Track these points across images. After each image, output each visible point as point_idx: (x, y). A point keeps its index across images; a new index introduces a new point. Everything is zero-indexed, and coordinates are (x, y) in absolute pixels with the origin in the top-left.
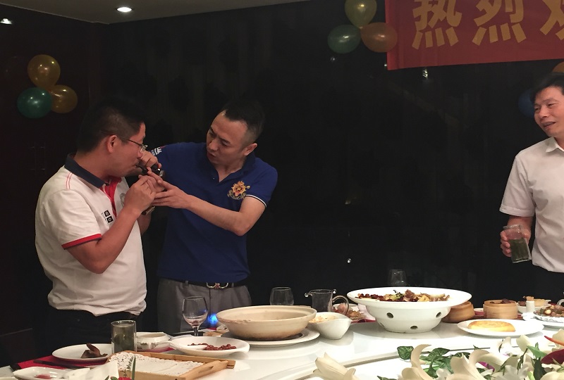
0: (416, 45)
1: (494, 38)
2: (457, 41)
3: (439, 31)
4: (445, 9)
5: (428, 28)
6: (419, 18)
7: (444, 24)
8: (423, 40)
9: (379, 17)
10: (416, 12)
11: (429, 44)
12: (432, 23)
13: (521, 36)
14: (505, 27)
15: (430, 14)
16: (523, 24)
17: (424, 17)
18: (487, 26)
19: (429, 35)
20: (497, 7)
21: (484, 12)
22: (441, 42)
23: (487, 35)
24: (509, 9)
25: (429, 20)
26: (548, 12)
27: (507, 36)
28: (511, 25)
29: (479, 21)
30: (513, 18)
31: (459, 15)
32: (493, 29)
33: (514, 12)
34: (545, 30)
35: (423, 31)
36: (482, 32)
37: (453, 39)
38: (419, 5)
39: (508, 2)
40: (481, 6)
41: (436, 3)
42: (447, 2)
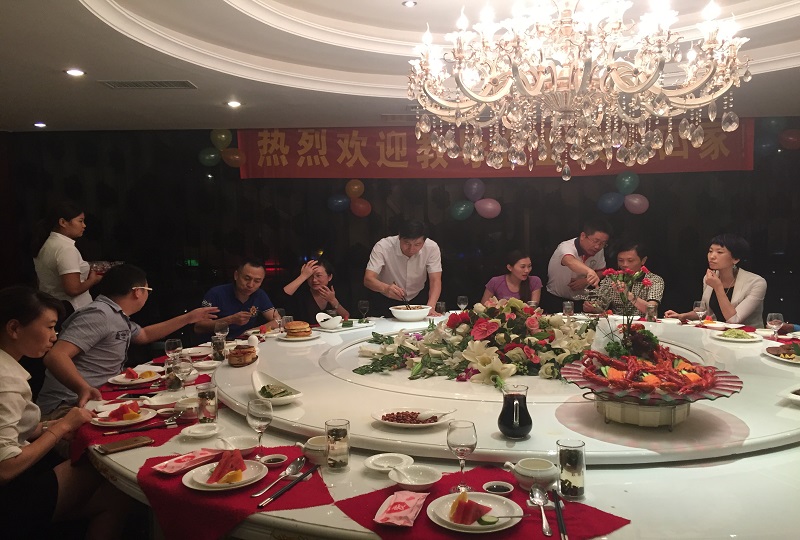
0: (260, 164)
1: (310, 164)
2: (287, 163)
3: (275, 156)
4: (279, 143)
5: (268, 154)
6: (261, 148)
7: (278, 152)
8: (265, 162)
9: (234, 144)
10: (260, 143)
11: (269, 164)
12: (271, 151)
13: (326, 164)
14: (316, 157)
15: (269, 146)
16: (328, 156)
17: (265, 147)
18: (305, 155)
19: (269, 158)
20: (310, 145)
21: (302, 147)
22: (277, 163)
23: (306, 160)
24: (318, 147)
25: (268, 148)
26: (341, 150)
27: (318, 163)
28: (320, 156)
29: (300, 152)
30: (321, 152)
31: (288, 148)
32: (309, 158)
33: (321, 149)
34: (340, 160)
35: (265, 156)
36: (303, 158)
37: (285, 162)
38: (262, 138)
39: (317, 142)
40: (301, 143)
41: (272, 138)
42: (279, 139)
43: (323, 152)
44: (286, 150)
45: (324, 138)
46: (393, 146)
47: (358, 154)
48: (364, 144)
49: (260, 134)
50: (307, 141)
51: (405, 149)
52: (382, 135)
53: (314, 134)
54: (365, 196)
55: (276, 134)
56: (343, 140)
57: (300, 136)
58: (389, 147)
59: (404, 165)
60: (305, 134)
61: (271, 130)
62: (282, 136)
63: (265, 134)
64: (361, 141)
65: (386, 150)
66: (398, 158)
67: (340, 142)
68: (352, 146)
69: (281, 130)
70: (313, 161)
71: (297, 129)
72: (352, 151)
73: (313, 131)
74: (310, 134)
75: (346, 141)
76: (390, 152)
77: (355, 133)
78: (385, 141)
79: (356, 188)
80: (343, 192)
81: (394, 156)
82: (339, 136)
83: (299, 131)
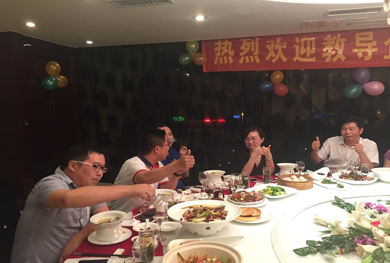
0: (216, 62)
1: (247, 61)
2: (232, 61)
3: (225, 58)
4: (228, 49)
5: (221, 56)
6: (217, 52)
7: (227, 55)
8: (219, 60)
9: (200, 51)
10: (216, 49)
11: (221, 62)
12: (223, 54)
13: (258, 61)
14: (251, 57)
15: (222, 51)
16: (259, 56)
17: (219, 52)
18: (244, 56)
19: (221, 59)
20: (248, 49)
21: (243, 51)
22: (226, 62)
23: (245, 59)
24: (253, 50)
26: (268, 52)
27: (252, 61)
28: (254, 56)
29: (241, 54)
30: (255, 54)
31: (233, 51)
32: (247, 57)
33: (255, 51)
34: (267, 58)
35: (219, 57)
36: (242, 58)
38: (217, 46)
39: (253, 46)
40: (242, 48)
41: (224, 46)
42: (228, 46)
43: (257, 53)
44: (232, 53)
45: (257, 44)
46: (305, 47)
47: (280, 54)
48: (285, 47)
49: (216, 44)
50: (246, 47)
51: (314, 49)
52: (297, 40)
53: (250, 42)
54: (284, 82)
55: (226, 43)
56: (270, 44)
57: (241, 43)
58: (302, 48)
59: (313, 60)
60: (245, 42)
61: (223, 40)
62: (230, 44)
63: (219, 44)
64: (283, 45)
65: (300, 50)
66: (308, 55)
67: (268, 46)
68: (276, 48)
69: (229, 40)
70: (250, 60)
71: (239, 39)
72: (276, 52)
73: (250, 39)
74: (248, 42)
75: (272, 45)
76: (303, 51)
77: (279, 40)
78: (300, 44)
79: (278, 76)
80: (269, 80)
81: (305, 54)
82: (267, 42)
83: (241, 40)
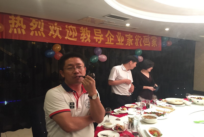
0: (10, 32)
2: (25, 33)
5: (15, 28)
7: (20, 27)
8: (13, 31)
10: (10, 22)
13: (44, 35)
16: (44, 32)
20: (36, 26)
21: (32, 27)
22: (20, 32)
24: (39, 27)
25: (15, 25)
26: (50, 30)
27: (40, 35)
30: (41, 30)
32: (36, 32)
33: (41, 28)
34: (50, 35)
35: (13, 28)
36: (33, 32)
38: (11, 19)
39: (40, 25)
41: (17, 20)
42: (20, 21)
44: (24, 27)
45: (42, 24)
46: (72, 31)
47: (58, 34)
49: (10, 17)
50: (34, 24)
52: (67, 26)
55: (18, 18)
56: (52, 26)
57: (31, 21)
59: (75, 40)
60: (34, 20)
61: (16, 16)
62: (22, 19)
63: (13, 18)
64: (59, 28)
65: (69, 33)
67: (50, 27)
68: (55, 29)
69: (21, 16)
70: (38, 34)
71: (30, 17)
72: (55, 31)
74: (36, 21)
76: (71, 34)
77: (56, 24)
78: (68, 29)
79: (58, 48)
80: (52, 49)
81: (72, 36)
82: (49, 24)
83: (31, 19)
